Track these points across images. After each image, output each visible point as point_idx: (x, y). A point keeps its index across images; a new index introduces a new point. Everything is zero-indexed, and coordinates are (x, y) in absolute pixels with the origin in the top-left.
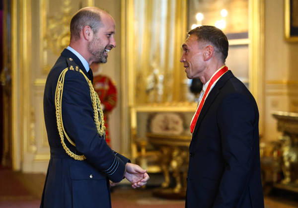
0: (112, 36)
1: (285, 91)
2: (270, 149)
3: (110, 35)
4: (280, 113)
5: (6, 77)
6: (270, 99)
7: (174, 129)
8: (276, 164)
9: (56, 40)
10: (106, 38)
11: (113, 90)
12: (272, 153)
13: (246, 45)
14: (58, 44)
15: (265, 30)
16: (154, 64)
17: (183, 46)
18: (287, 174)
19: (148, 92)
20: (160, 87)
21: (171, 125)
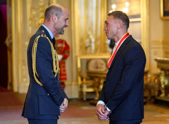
0: (67, 20)
1: (161, 46)
2: (153, 78)
3: (66, 20)
4: (159, 58)
5: (9, 41)
6: (153, 51)
7: (101, 68)
8: (157, 86)
9: (36, 21)
10: (64, 22)
11: (67, 47)
12: (155, 80)
13: (140, 22)
14: (37, 23)
15: (149, 13)
16: (89, 33)
17: (105, 22)
18: (163, 91)
19: (86, 48)
20: (93, 45)
21: (99, 66)
